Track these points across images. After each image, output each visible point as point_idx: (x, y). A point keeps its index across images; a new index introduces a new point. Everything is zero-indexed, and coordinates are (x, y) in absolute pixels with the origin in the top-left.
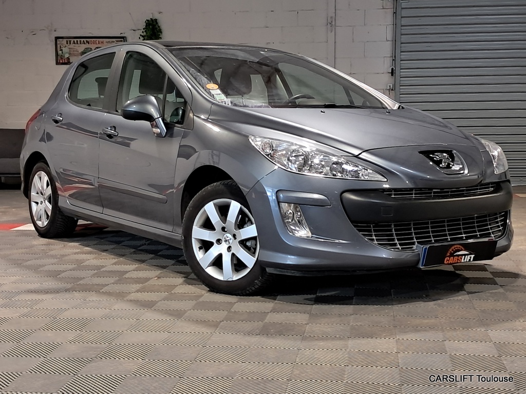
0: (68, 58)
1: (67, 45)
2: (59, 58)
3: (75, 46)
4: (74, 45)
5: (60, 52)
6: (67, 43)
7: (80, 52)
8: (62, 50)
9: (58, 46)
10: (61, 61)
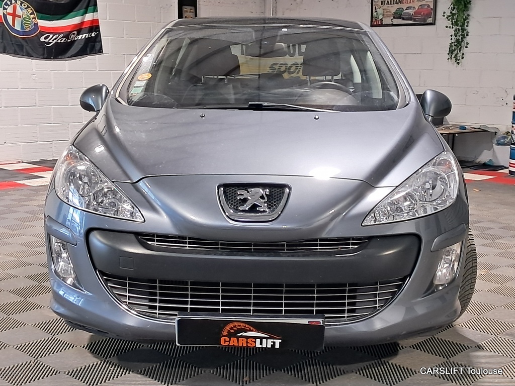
0: (382, 20)
1: (381, 6)
2: (374, 20)
3: (388, 7)
4: (388, 5)
5: (375, 14)
6: (382, 4)
7: (392, 12)
8: (377, 11)
9: (374, 7)
10: (375, 24)
